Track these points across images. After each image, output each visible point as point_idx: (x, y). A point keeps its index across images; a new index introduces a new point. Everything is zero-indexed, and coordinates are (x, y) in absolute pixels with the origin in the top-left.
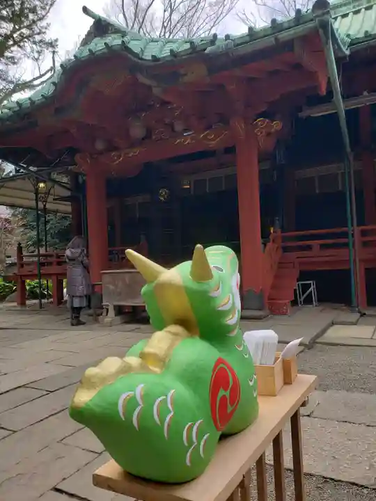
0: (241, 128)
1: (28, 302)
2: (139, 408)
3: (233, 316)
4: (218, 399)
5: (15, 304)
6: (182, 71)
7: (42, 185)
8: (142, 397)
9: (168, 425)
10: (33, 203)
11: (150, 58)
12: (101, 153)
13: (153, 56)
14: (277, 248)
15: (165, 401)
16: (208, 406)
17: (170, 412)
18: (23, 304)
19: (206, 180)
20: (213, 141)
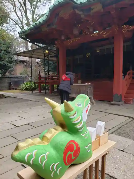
0: (116, 29)
1: (42, 91)
2: (33, 158)
3: (80, 124)
4: (68, 155)
5: (38, 92)
6: (92, 7)
7: (47, 51)
8: (35, 155)
9: (44, 164)
10: (43, 57)
11: (80, 3)
12: (64, 40)
13: (81, 2)
14: (130, 77)
15: (44, 156)
16: (62, 158)
17: (46, 160)
18: (40, 92)
19: (104, 49)
20: (105, 35)
